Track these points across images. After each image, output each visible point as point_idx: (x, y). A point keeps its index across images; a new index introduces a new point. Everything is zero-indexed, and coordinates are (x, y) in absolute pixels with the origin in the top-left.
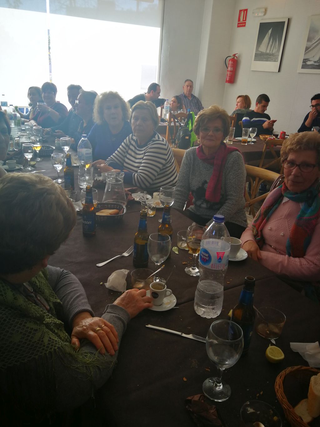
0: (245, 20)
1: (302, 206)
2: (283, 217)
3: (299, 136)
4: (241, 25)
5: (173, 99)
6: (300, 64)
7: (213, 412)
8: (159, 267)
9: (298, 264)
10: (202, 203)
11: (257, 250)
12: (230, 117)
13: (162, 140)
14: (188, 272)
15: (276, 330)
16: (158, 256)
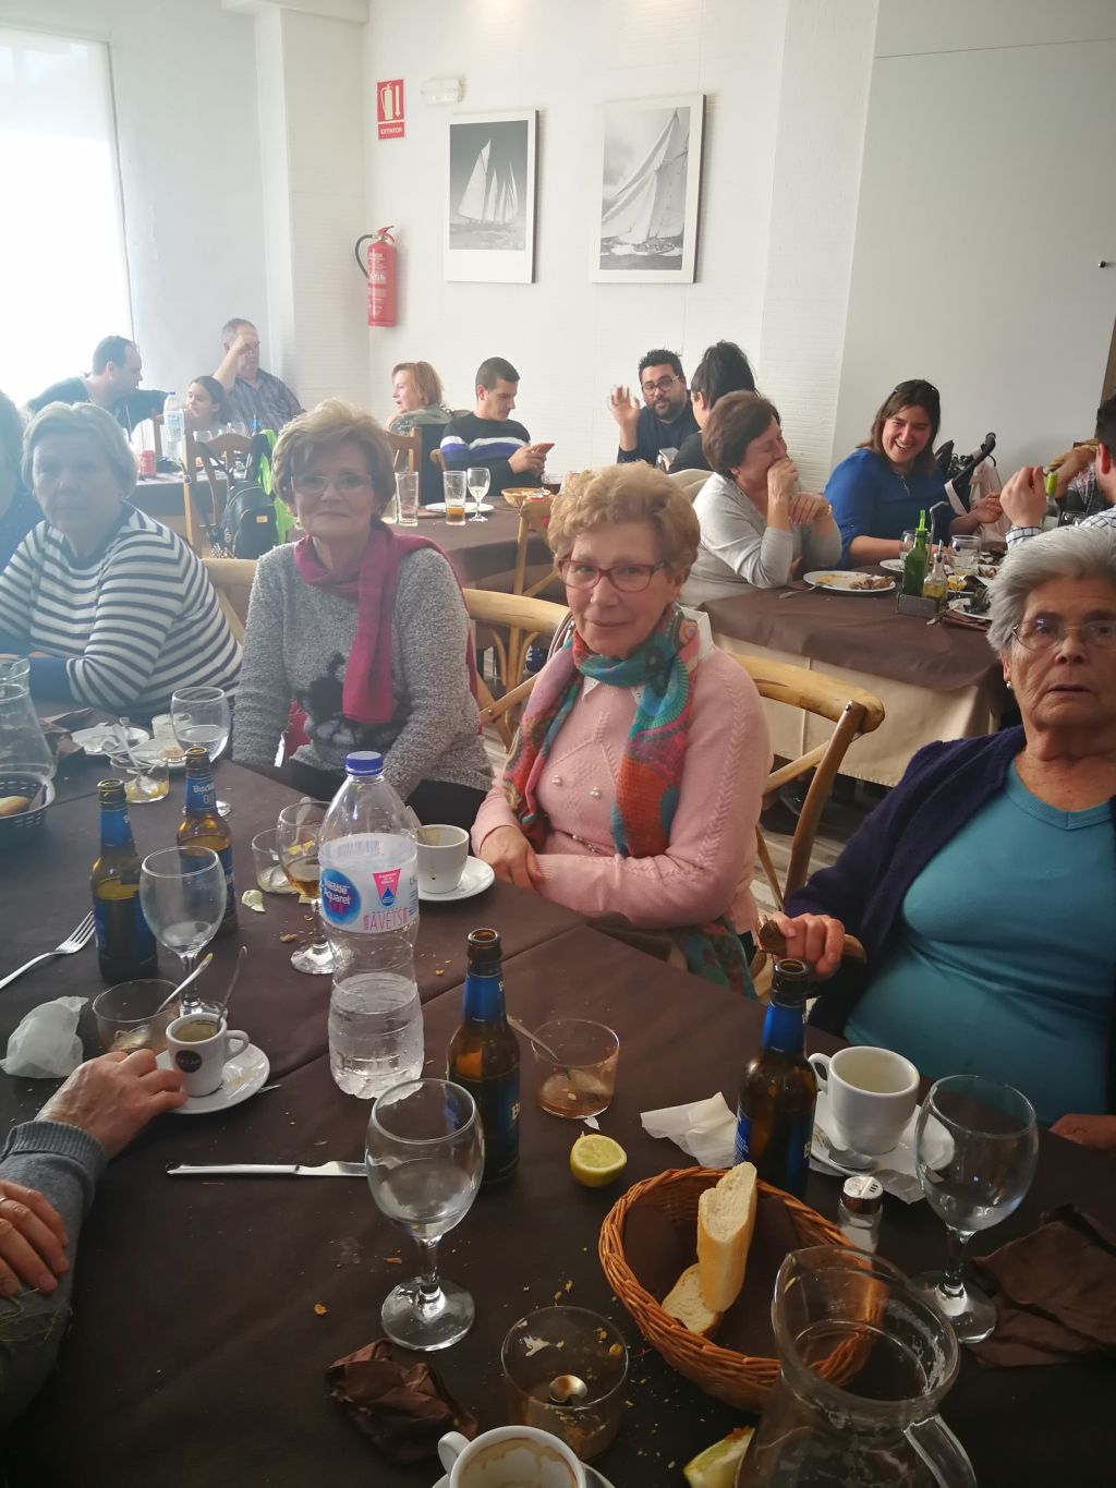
0: (402, 116)
1: (638, 696)
2: (592, 739)
3: (594, 480)
4: (391, 131)
5: (193, 387)
6: (595, 254)
7: (420, 1385)
8: (193, 964)
9: (653, 875)
10: (338, 731)
11: (526, 853)
12: (392, 437)
13: (155, 531)
14: (302, 965)
15: (599, 1087)
16: (190, 925)
